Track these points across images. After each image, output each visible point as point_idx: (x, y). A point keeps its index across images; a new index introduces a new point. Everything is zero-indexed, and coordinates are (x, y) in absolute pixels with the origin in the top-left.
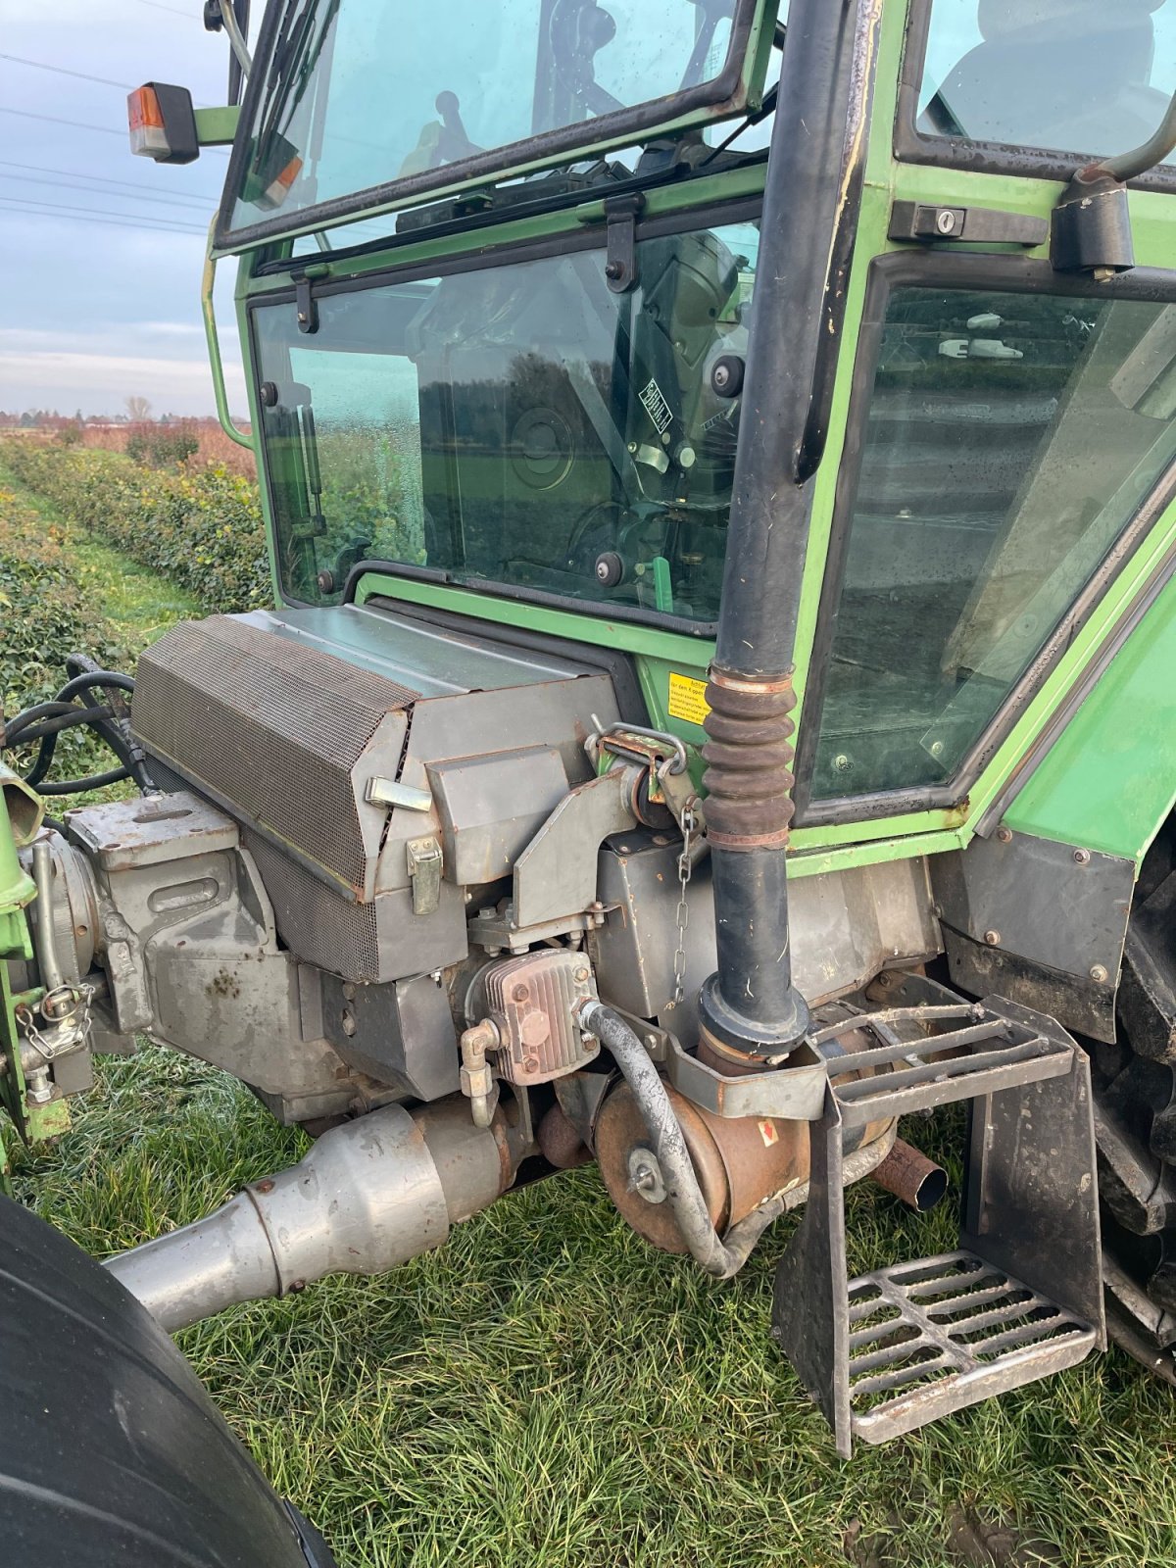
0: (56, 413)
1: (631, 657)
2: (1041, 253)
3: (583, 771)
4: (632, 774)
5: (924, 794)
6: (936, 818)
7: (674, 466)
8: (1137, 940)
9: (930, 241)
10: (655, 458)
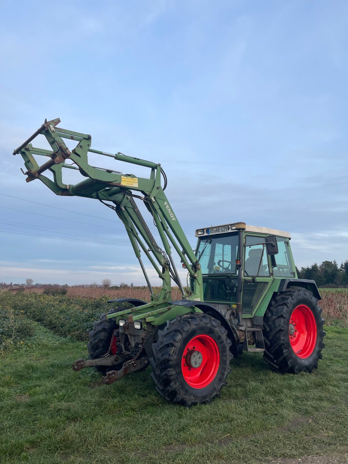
0: (5, 283)
1: (229, 304)
2: (252, 281)
3: (228, 310)
4: (231, 310)
5: (250, 313)
6: (250, 315)
7: (229, 292)
8: (264, 323)
9: (246, 281)
10: (228, 291)
